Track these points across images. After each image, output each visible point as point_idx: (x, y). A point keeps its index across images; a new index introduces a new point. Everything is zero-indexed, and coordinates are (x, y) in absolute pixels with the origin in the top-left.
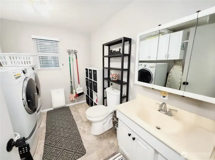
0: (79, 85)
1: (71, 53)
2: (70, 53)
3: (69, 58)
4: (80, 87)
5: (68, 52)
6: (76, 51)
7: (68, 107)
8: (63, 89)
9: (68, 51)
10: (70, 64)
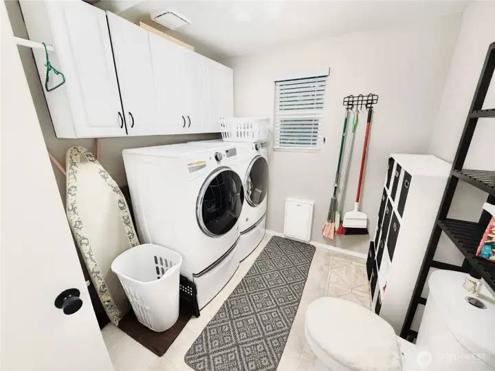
0: (356, 204)
1: (355, 106)
2: (350, 106)
3: (346, 120)
4: (359, 210)
5: (346, 103)
6: (375, 98)
7: (313, 248)
8: (312, 203)
9: (347, 100)
10: (343, 137)
